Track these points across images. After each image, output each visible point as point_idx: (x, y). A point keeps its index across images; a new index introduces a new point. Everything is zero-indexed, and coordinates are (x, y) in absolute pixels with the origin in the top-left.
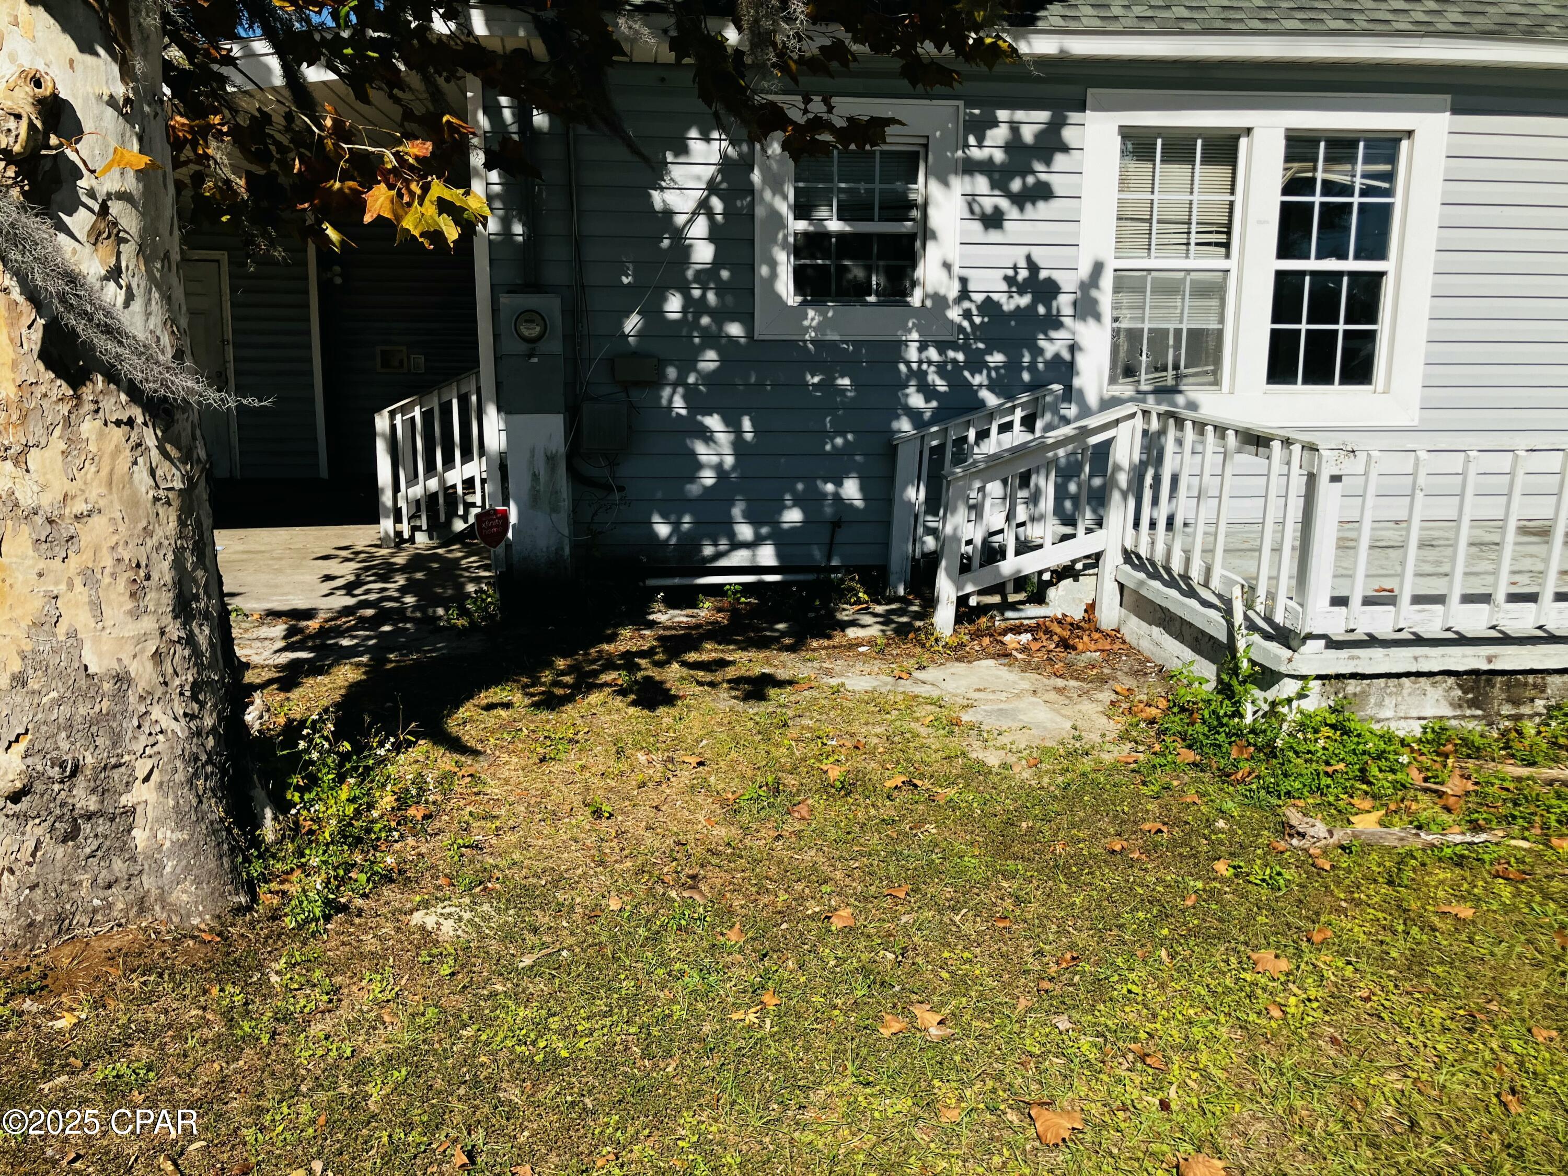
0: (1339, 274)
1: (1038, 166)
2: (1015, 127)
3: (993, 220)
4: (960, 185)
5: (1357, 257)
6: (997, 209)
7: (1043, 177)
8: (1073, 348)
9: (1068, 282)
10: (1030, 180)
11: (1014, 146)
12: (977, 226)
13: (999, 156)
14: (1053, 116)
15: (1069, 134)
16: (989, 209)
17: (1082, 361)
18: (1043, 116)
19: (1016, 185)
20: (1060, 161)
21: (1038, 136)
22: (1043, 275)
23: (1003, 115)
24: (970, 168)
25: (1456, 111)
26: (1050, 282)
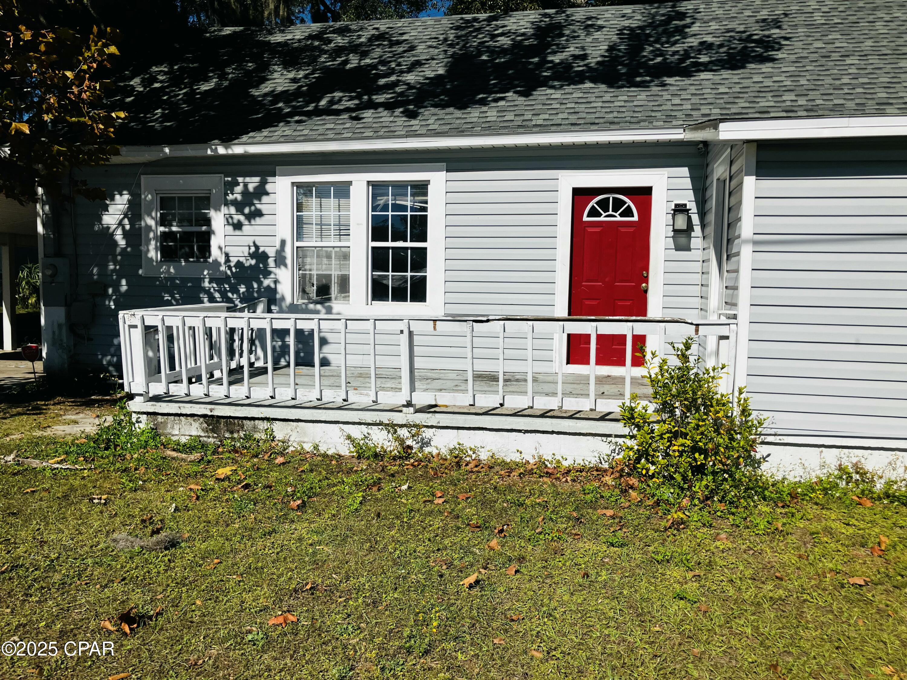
0: (406, 249)
1: (256, 202)
2: (246, 185)
3: (238, 226)
4: (224, 210)
5: (411, 241)
6: (239, 221)
7: (258, 206)
8: (276, 282)
9: (271, 252)
10: (253, 208)
11: (245, 193)
12: (230, 228)
13: (239, 197)
14: (261, 180)
15: (269, 187)
16: (235, 221)
17: (280, 288)
18: (257, 179)
19: (247, 211)
20: (265, 199)
21: (255, 188)
22: (261, 249)
23: (240, 179)
24: (227, 204)
25: (448, 171)
26: (264, 252)
